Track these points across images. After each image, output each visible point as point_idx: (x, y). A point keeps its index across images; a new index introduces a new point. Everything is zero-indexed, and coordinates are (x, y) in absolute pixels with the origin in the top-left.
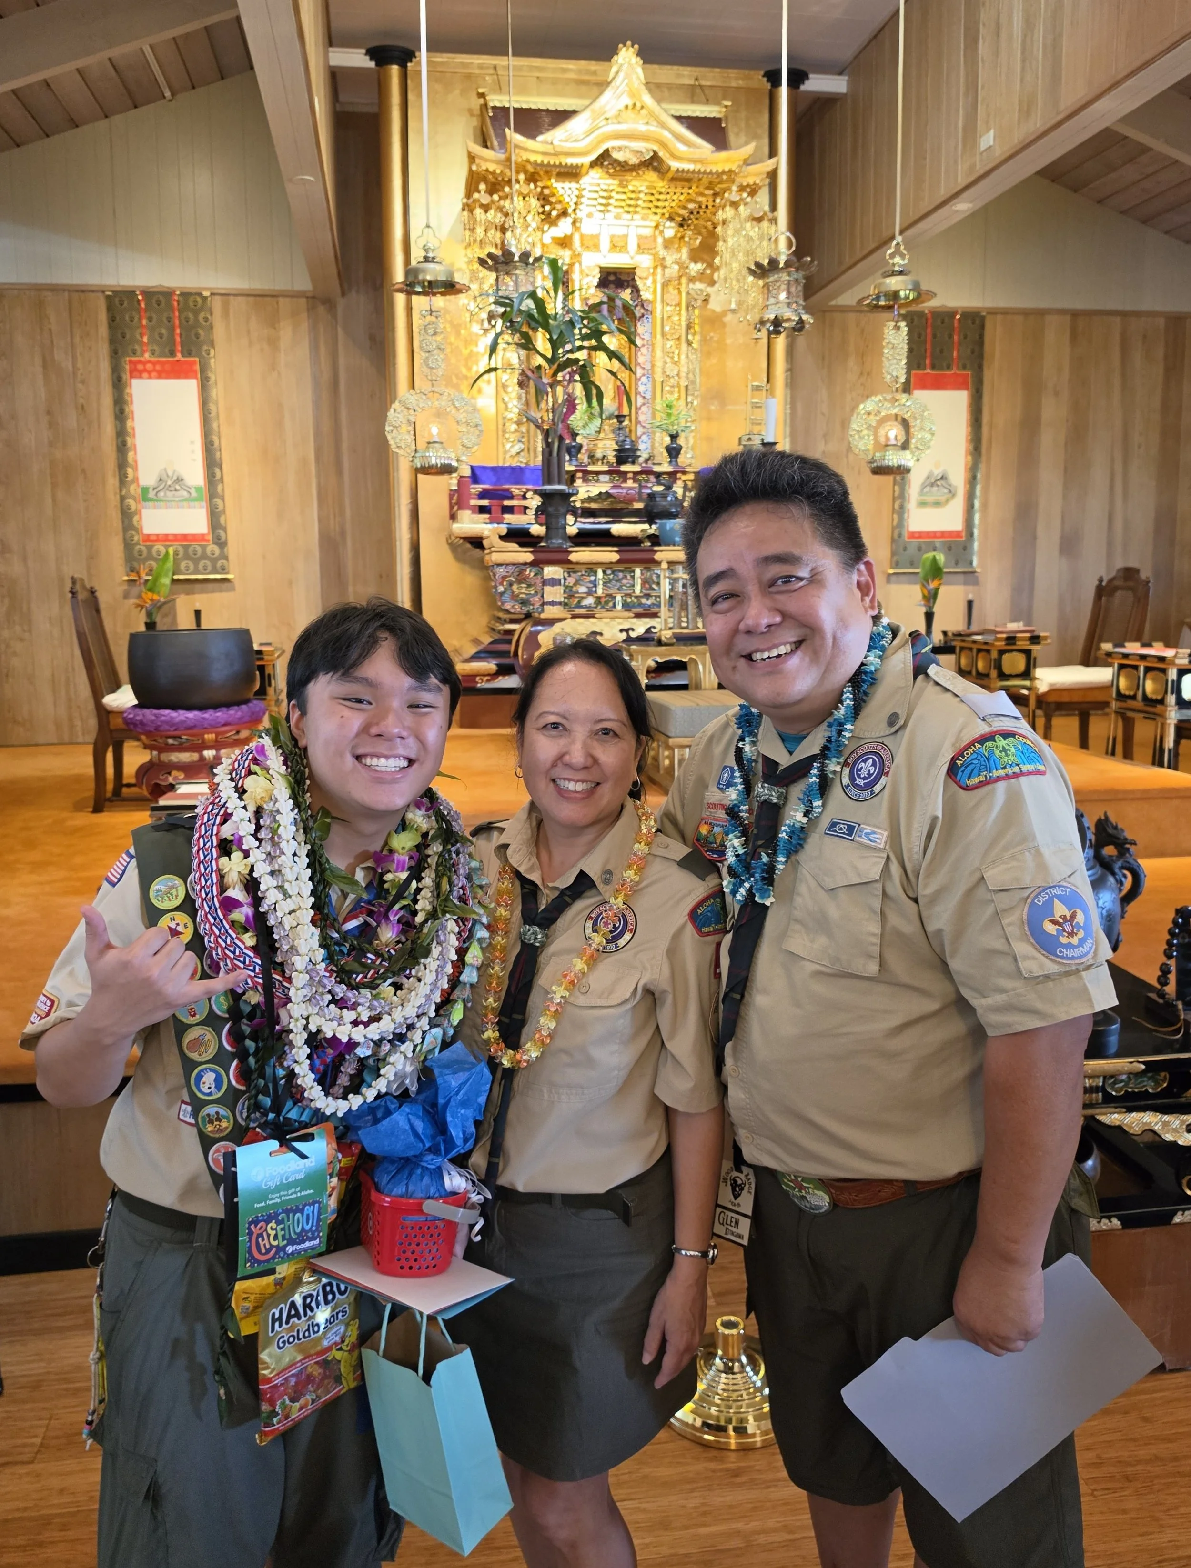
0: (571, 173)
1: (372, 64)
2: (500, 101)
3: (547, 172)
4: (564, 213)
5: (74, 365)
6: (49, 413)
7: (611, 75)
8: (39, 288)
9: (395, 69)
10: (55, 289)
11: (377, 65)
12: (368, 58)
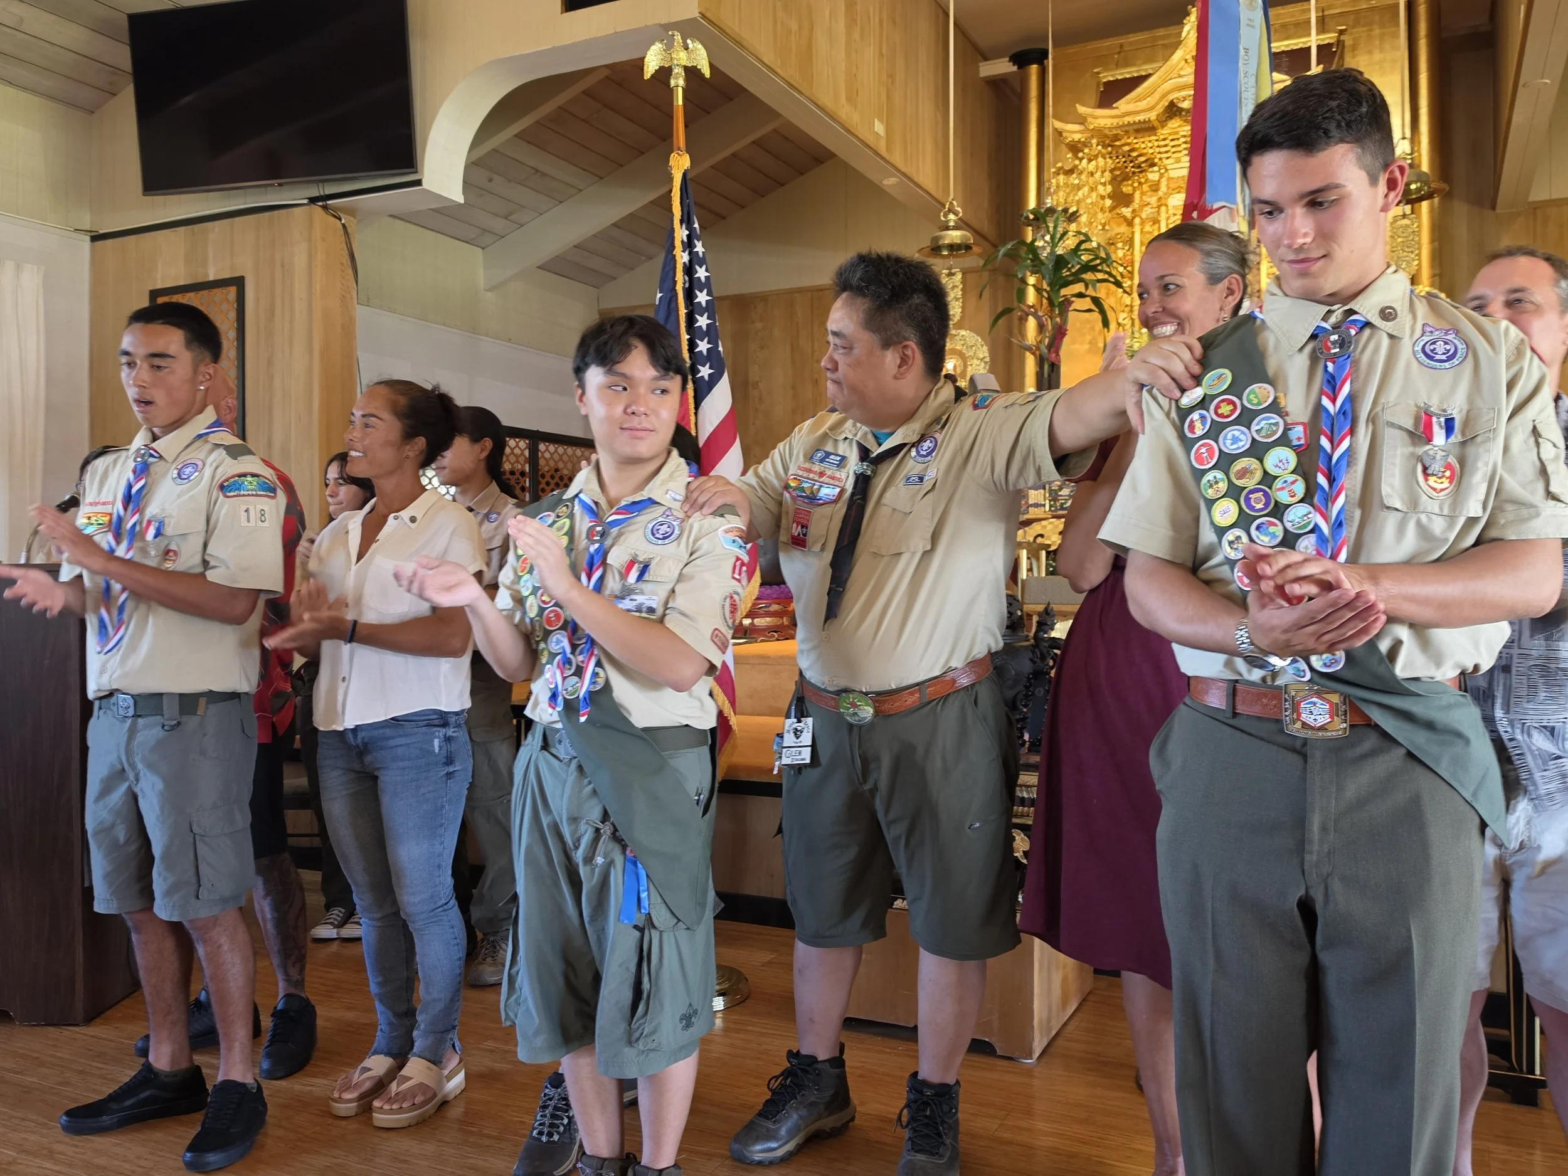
0: (1146, 129)
1: (1015, 68)
2: (1112, 76)
3: (1127, 132)
4: (1153, 165)
5: (813, 347)
6: (793, 388)
7: (1184, 34)
8: (791, 292)
9: (1034, 68)
10: (801, 290)
11: (1019, 68)
12: (1011, 64)
